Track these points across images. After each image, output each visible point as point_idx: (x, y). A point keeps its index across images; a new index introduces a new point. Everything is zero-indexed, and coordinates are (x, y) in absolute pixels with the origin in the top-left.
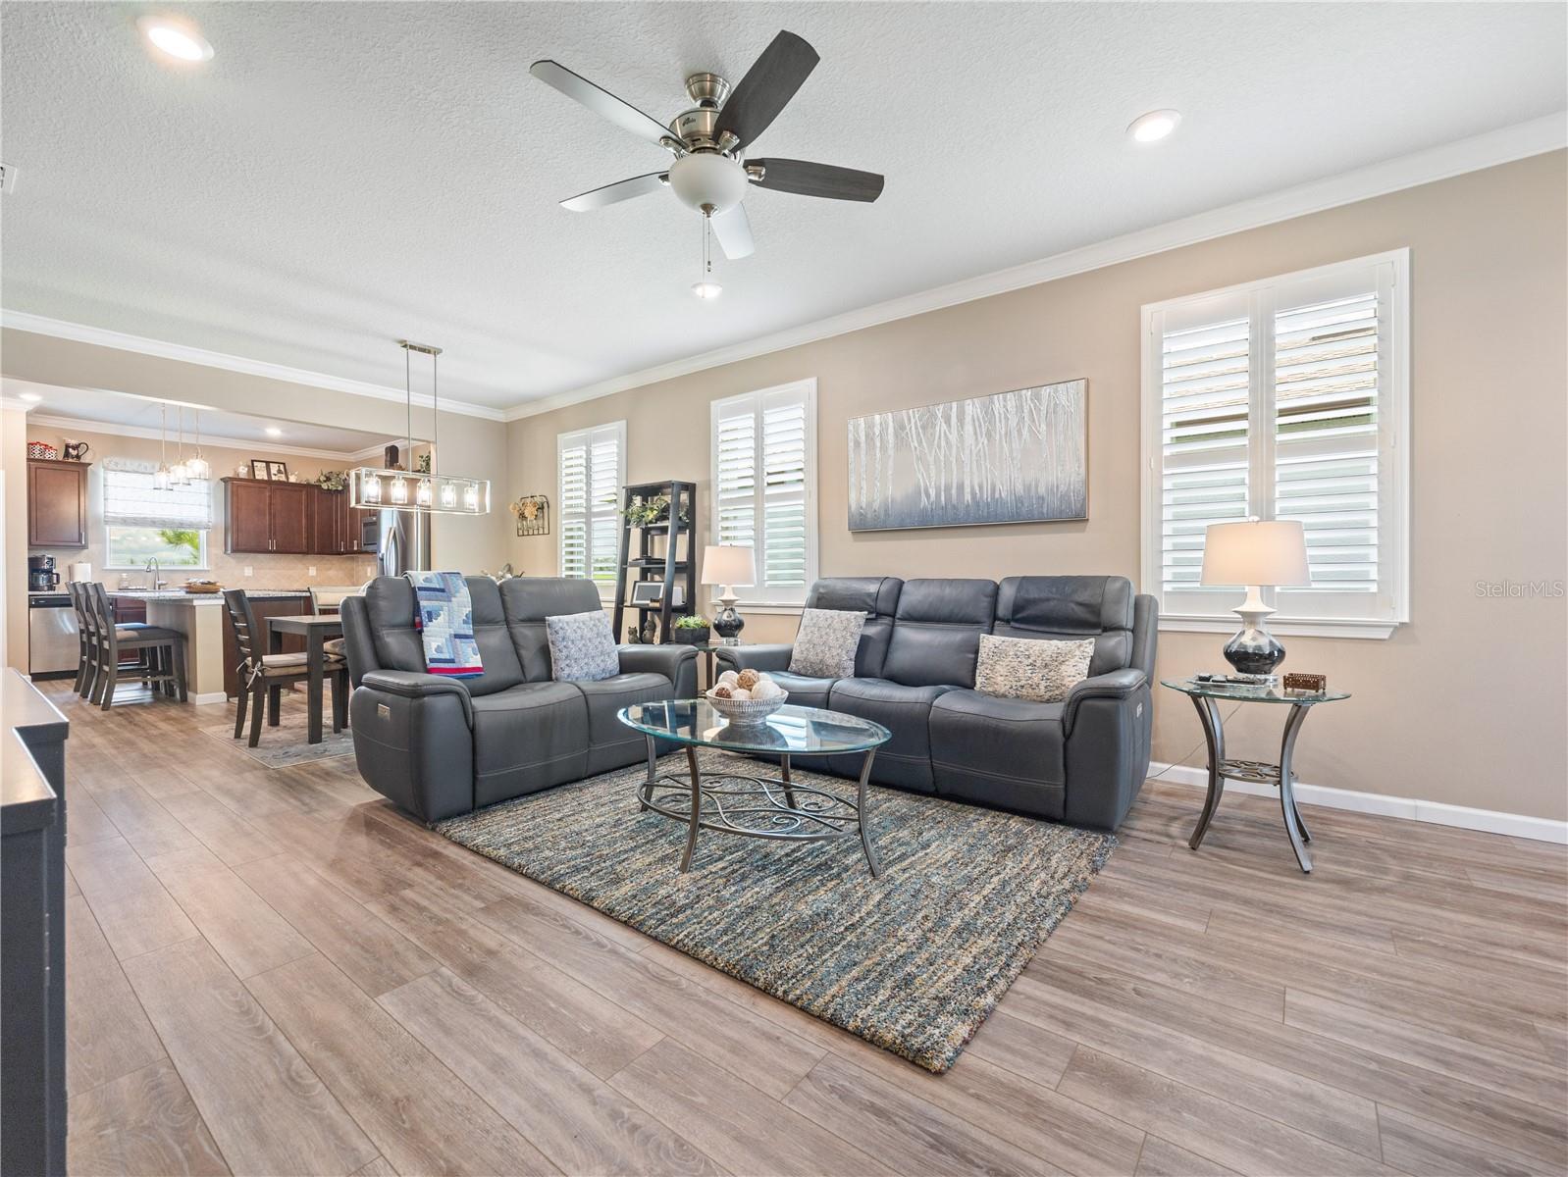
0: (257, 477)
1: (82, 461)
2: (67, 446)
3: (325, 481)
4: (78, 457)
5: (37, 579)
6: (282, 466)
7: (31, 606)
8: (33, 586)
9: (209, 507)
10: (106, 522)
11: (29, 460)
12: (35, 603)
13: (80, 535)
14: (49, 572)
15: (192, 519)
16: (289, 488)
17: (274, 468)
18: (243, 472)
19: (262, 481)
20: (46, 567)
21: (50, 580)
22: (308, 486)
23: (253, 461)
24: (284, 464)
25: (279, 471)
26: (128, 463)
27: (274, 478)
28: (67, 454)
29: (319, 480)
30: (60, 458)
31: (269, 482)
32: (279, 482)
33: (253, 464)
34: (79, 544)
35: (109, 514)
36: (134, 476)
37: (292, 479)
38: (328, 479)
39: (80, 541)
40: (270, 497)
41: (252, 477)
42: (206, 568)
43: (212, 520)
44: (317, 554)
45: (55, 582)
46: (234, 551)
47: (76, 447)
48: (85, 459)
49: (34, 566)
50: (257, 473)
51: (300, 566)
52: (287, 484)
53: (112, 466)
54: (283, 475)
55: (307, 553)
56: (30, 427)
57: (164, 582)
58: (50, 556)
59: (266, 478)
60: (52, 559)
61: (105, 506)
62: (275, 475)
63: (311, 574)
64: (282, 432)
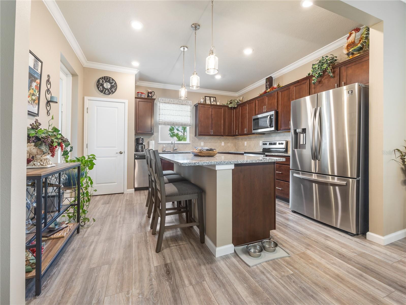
0: (207, 103)
1: (153, 98)
2: (148, 93)
3: (230, 104)
4: (151, 97)
5: (138, 147)
6: (215, 98)
7: (135, 159)
8: (137, 150)
9: (191, 117)
10: (159, 124)
11: (136, 98)
12: (137, 157)
13: (151, 128)
14: (142, 144)
15: (185, 122)
16: (217, 107)
17: (212, 99)
18: (202, 101)
19: (208, 105)
20: (141, 142)
21: (142, 147)
22: (224, 106)
23: (205, 97)
24: (215, 97)
25: (214, 101)
26: (166, 99)
27: (212, 103)
28: (148, 96)
29: (228, 104)
30: (146, 97)
31: (211, 105)
32: (214, 105)
33: (205, 98)
34: (151, 133)
35: (160, 121)
36: (168, 105)
37: (218, 104)
38: (231, 103)
39: (151, 131)
40: (211, 111)
41: (205, 103)
42: (189, 143)
43: (191, 122)
44: (227, 136)
45: (144, 148)
46: (200, 135)
47: (151, 93)
48: (154, 97)
49: (137, 141)
50: (207, 101)
51: (219, 141)
52: (216, 105)
53: (161, 101)
54: (215, 102)
55: (222, 136)
56: (137, 87)
57: (176, 148)
58: (142, 137)
59: (210, 103)
60: (142, 139)
61: (159, 117)
62: (212, 102)
63: (222, 145)
64: (222, 76)
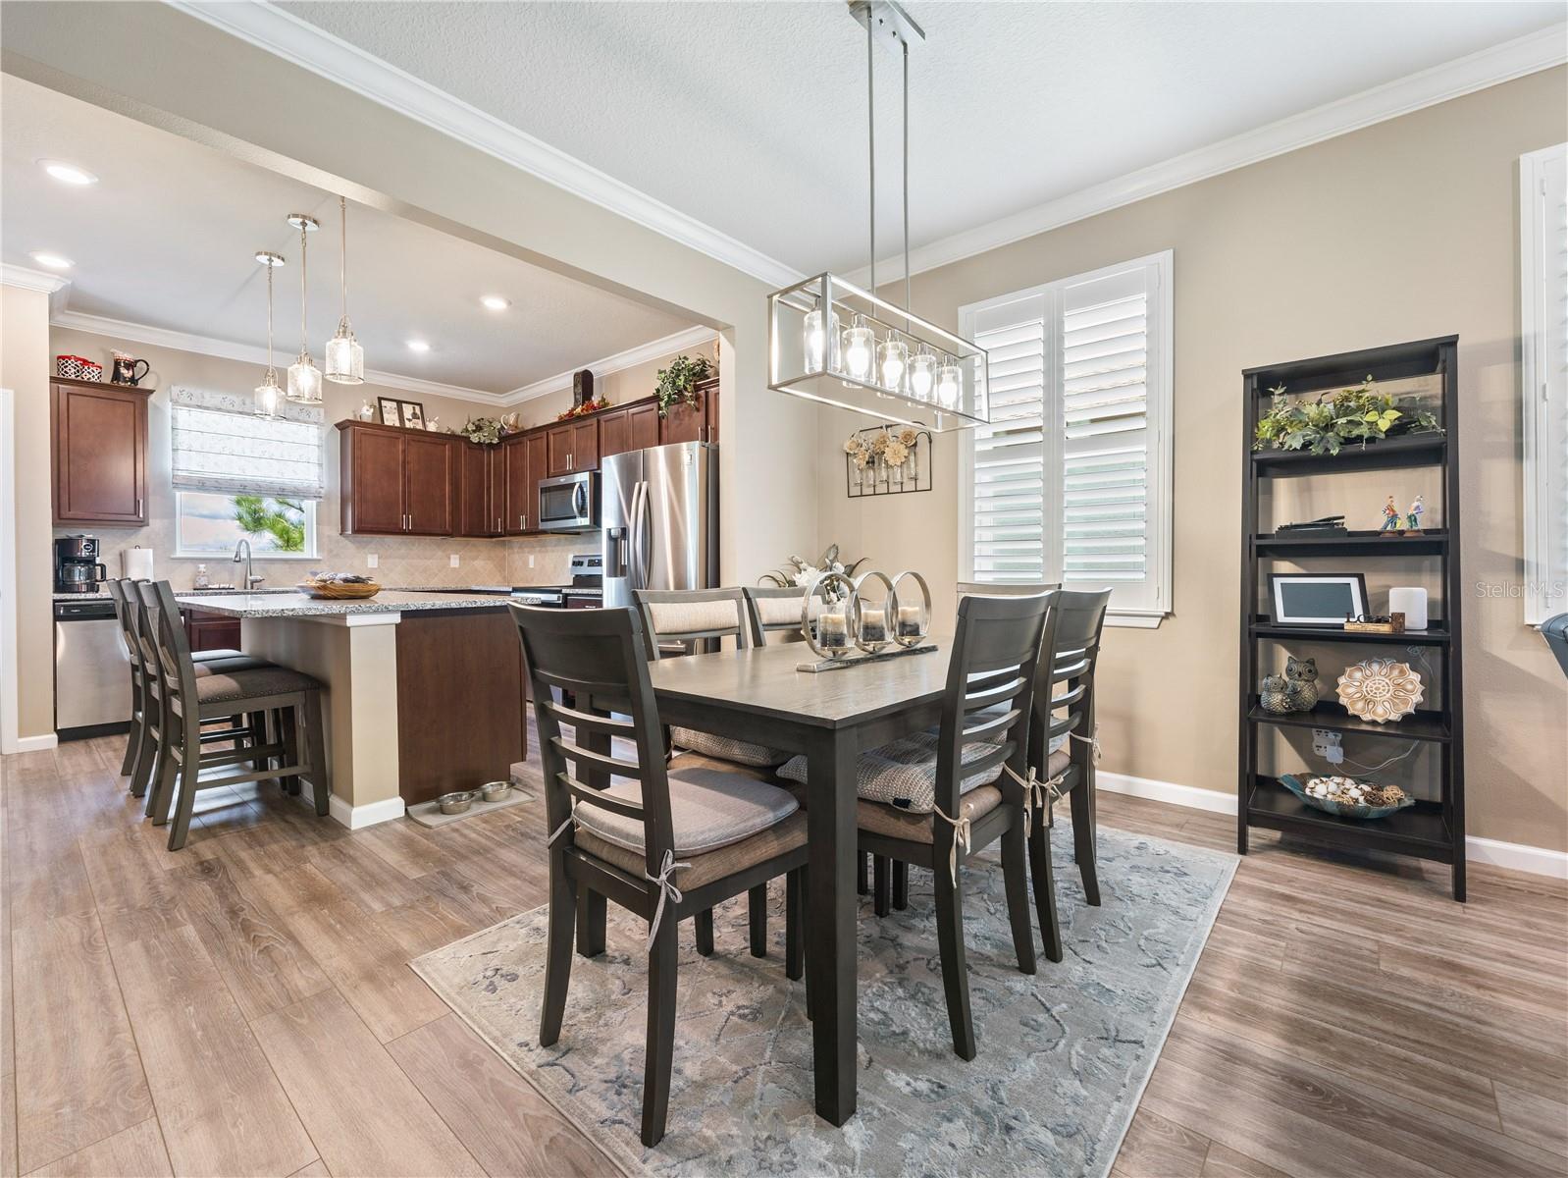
0: (386, 423)
1: (140, 385)
2: (117, 363)
3: (474, 431)
4: (133, 380)
5: (70, 573)
6: (417, 408)
7: (57, 618)
8: (62, 584)
9: (320, 465)
10: (176, 486)
11: (53, 379)
12: (64, 613)
13: (136, 503)
14: (90, 562)
15: (297, 483)
16: (427, 439)
17: (408, 410)
18: (367, 413)
19: (392, 428)
20: (84, 554)
21: (90, 575)
22: (451, 438)
23: (380, 399)
24: (420, 405)
25: (415, 415)
26: (207, 395)
27: (408, 425)
28: (117, 375)
29: (467, 431)
30: (107, 379)
31: (402, 430)
32: (414, 431)
33: (380, 406)
34: (134, 518)
35: (179, 473)
36: (215, 416)
37: (432, 427)
38: (479, 428)
39: (136, 513)
40: (404, 451)
41: (380, 423)
42: (315, 556)
43: (325, 484)
44: (465, 536)
45: (99, 577)
46: (357, 531)
47: (130, 365)
48: (145, 384)
49: (65, 552)
50: (385, 416)
51: (440, 553)
52: (425, 433)
53: (184, 399)
54: (420, 421)
55: (451, 535)
56: (56, 333)
57: (259, 578)
58: (90, 536)
59: (397, 424)
60: (92, 542)
61: (173, 459)
62: (409, 420)
63: (452, 566)
64: (431, 346)
